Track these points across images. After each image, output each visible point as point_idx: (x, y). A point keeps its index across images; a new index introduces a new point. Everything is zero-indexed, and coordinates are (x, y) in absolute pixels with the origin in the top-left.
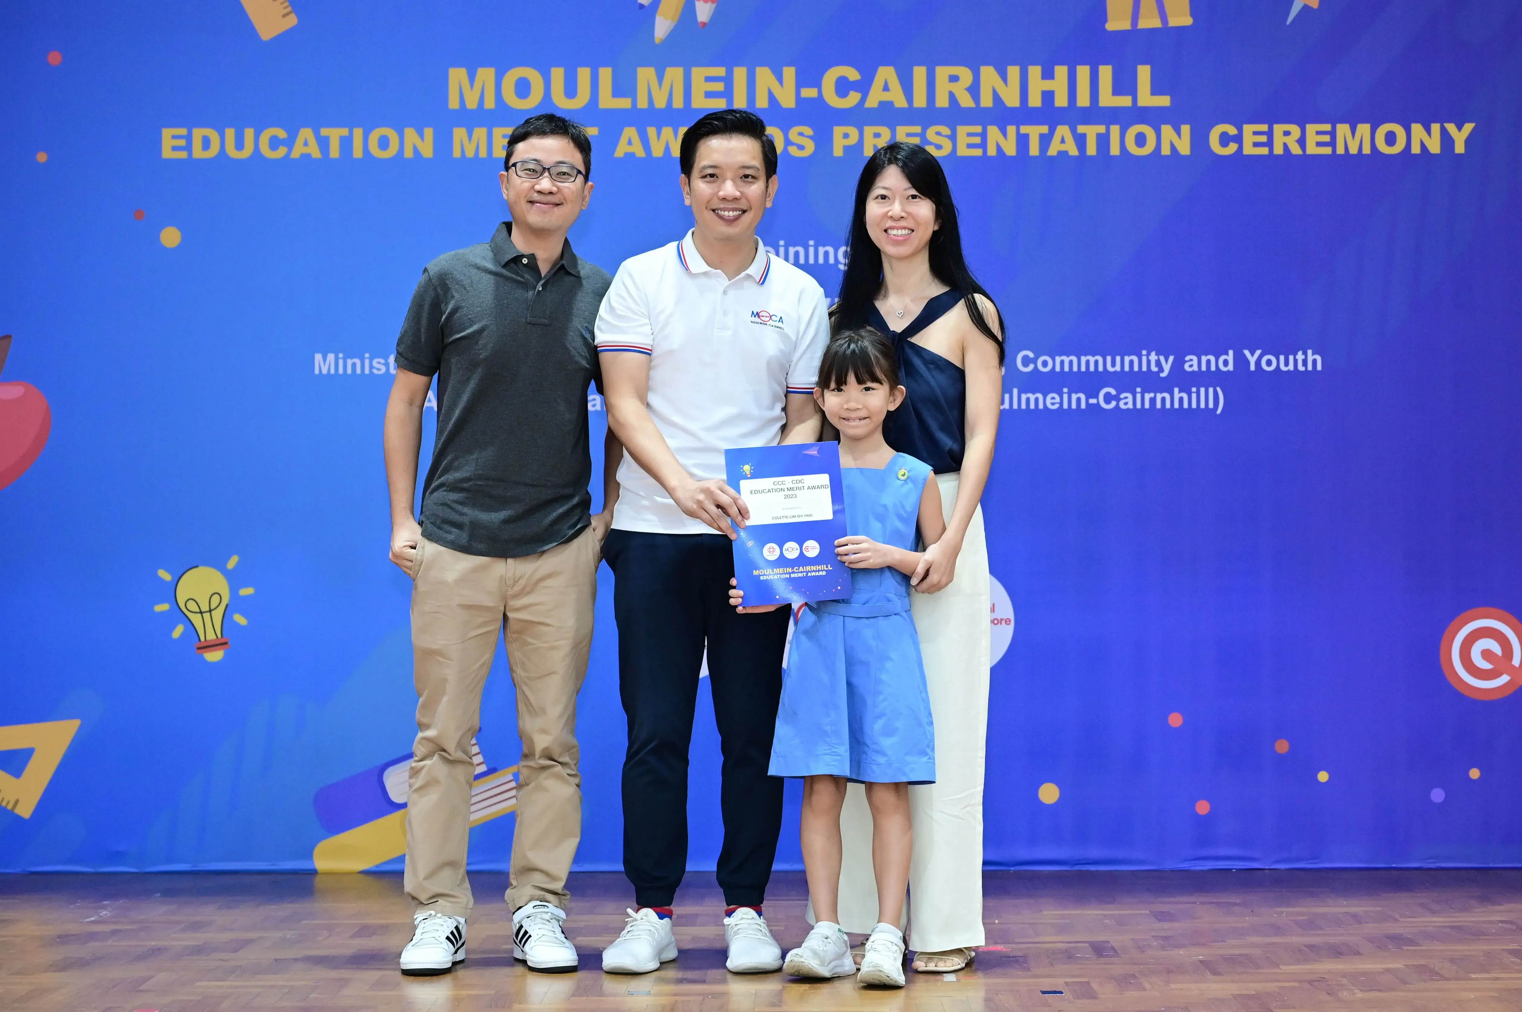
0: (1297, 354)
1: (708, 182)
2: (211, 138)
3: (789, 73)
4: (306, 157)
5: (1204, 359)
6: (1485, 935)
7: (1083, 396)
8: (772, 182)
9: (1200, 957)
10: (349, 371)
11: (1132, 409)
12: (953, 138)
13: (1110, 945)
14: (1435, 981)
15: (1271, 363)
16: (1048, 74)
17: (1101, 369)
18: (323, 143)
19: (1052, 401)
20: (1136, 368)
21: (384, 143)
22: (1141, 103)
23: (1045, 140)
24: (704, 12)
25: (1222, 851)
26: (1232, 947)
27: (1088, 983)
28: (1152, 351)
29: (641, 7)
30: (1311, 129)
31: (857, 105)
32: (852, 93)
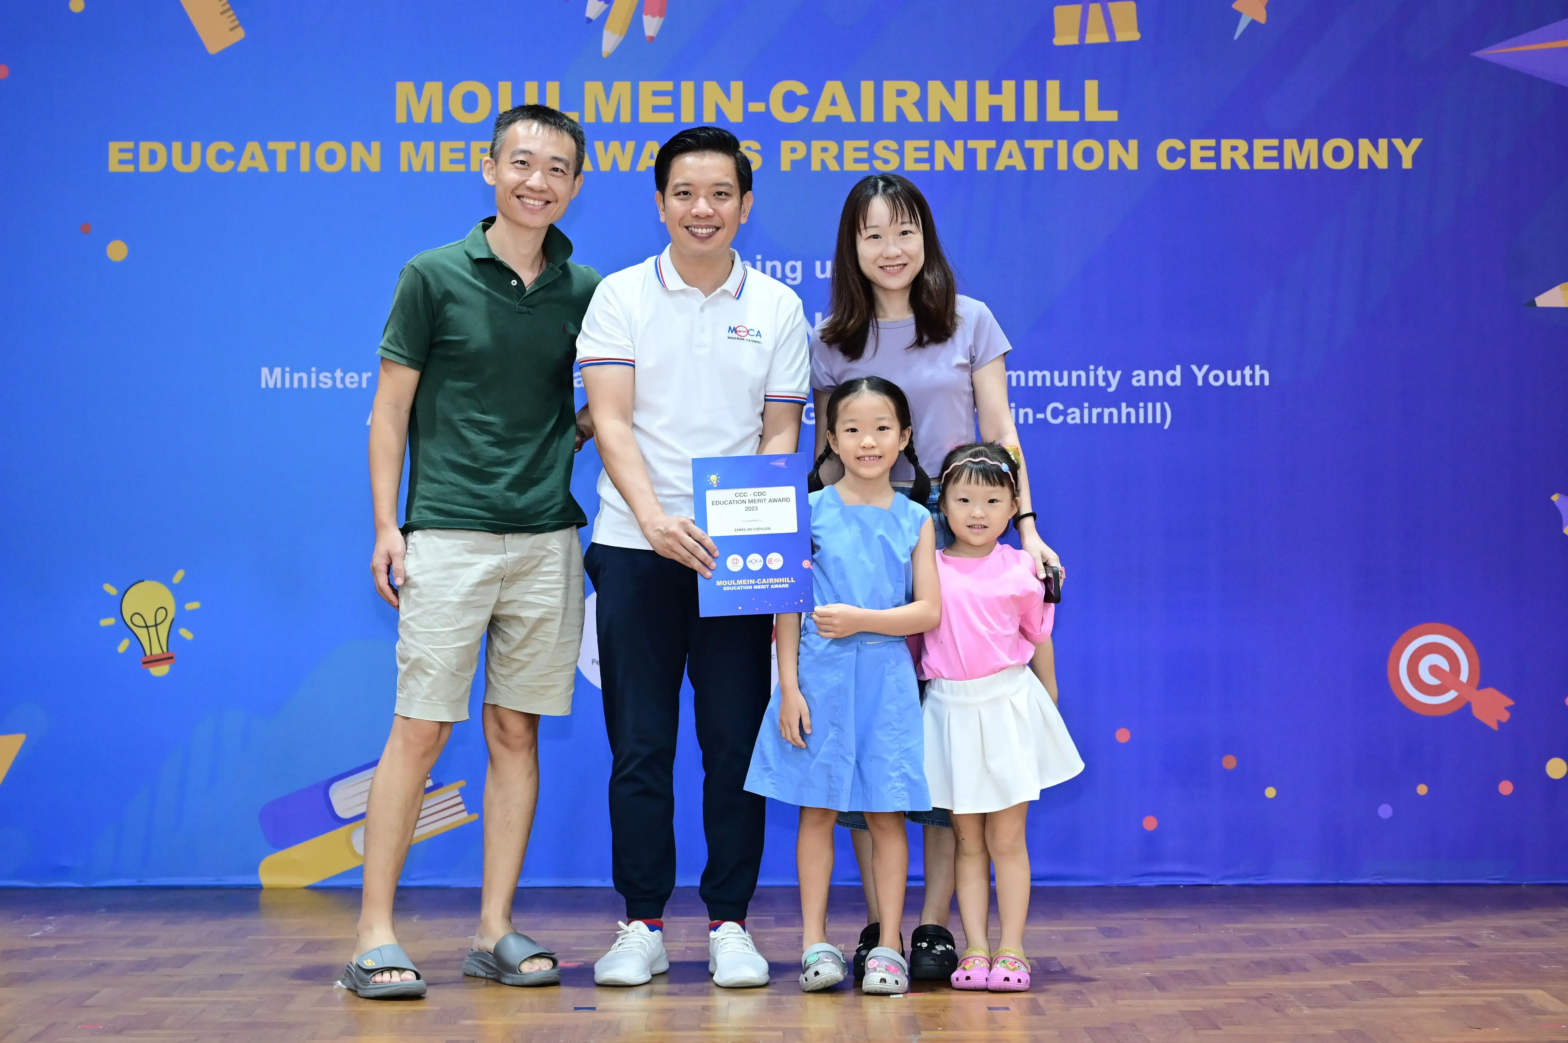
0: (1244, 369)
1: (681, 199)
2: (157, 150)
3: (737, 87)
4: (253, 171)
5: (1151, 374)
6: (1434, 952)
7: (1030, 411)
8: (747, 198)
9: (1148, 973)
10: (296, 385)
11: (1079, 424)
12: (900, 152)
13: (1056, 961)
14: (1382, 997)
15: (1218, 378)
16: (995, 89)
17: (1048, 384)
18: (271, 157)
20: (1083, 383)
21: (331, 157)
22: (1089, 118)
23: (993, 155)
24: (651, 25)
25: (1169, 867)
26: (1179, 964)
27: (1035, 999)
28: (1099, 366)
29: (589, 20)
30: (1259, 144)
31: (805, 120)
32: (800, 108)
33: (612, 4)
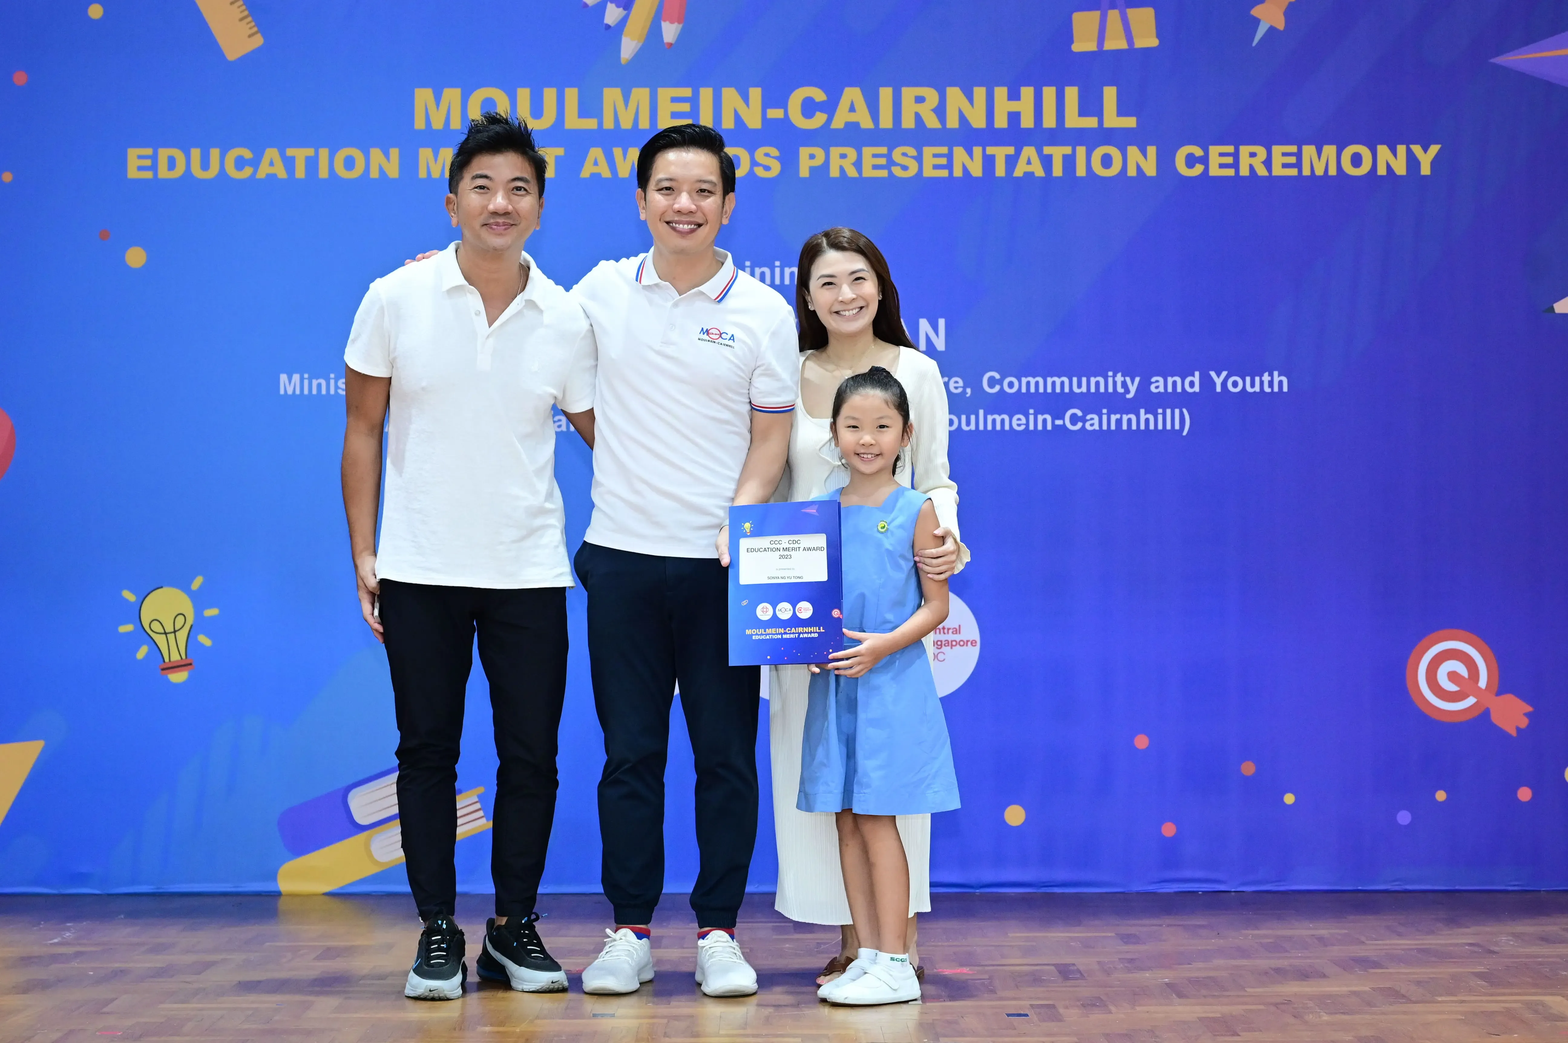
0: (1263, 376)
1: (663, 195)
2: (176, 156)
3: (756, 93)
4: (271, 177)
5: (1170, 380)
6: (1452, 958)
7: (1049, 418)
8: (729, 199)
9: (1167, 980)
10: (314, 392)
11: (1097, 430)
12: (919, 159)
13: (1075, 968)
14: (1401, 1003)
15: (1237, 384)
16: (1014, 96)
17: (1067, 390)
18: (290, 164)
19: (1018, 422)
20: (1102, 390)
21: (349, 163)
22: (1107, 124)
23: (1011, 162)
24: (670, 32)
25: (1188, 874)
26: (1197, 970)
27: (1053, 1007)
28: (1118, 372)
29: (608, 27)
30: (1277, 150)
31: (822, 127)
32: (818, 114)
33: (631, 10)
